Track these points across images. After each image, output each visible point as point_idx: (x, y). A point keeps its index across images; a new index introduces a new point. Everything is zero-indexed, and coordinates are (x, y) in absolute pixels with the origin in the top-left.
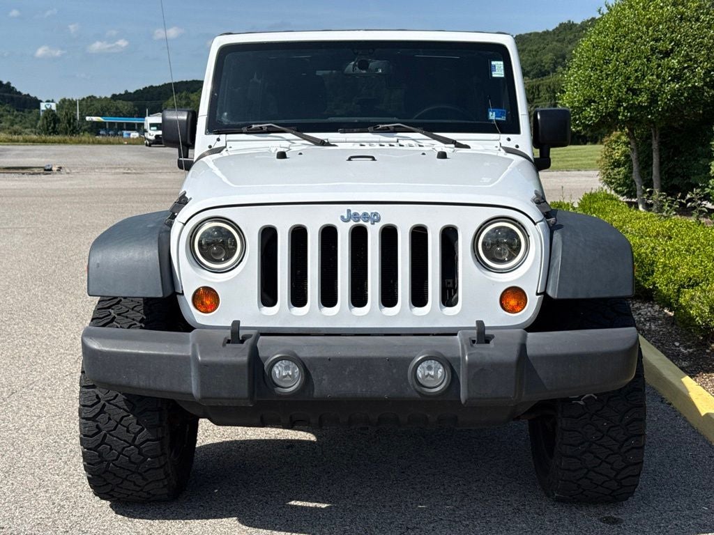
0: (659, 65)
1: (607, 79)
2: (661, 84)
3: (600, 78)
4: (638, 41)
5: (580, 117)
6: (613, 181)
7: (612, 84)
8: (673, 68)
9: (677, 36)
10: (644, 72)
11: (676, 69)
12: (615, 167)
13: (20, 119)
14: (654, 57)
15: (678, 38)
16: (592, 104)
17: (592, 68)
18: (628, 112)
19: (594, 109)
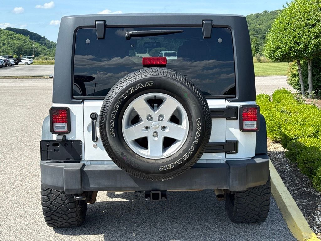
0: (309, 31)
1: (285, 38)
2: (310, 40)
3: (282, 37)
4: (300, 20)
5: (274, 55)
6: (293, 83)
7: (287, 40)
8: (316, 33)
9: (318, 17)
10: (302, 34)
11: (317, 33)
12: (294, 77)
13: (49, 53)
14: (307, 27)
15: (318, 18)
16: (279, 49)
17: (279, 32)
18: (295, 53)
19: (280, 51)
